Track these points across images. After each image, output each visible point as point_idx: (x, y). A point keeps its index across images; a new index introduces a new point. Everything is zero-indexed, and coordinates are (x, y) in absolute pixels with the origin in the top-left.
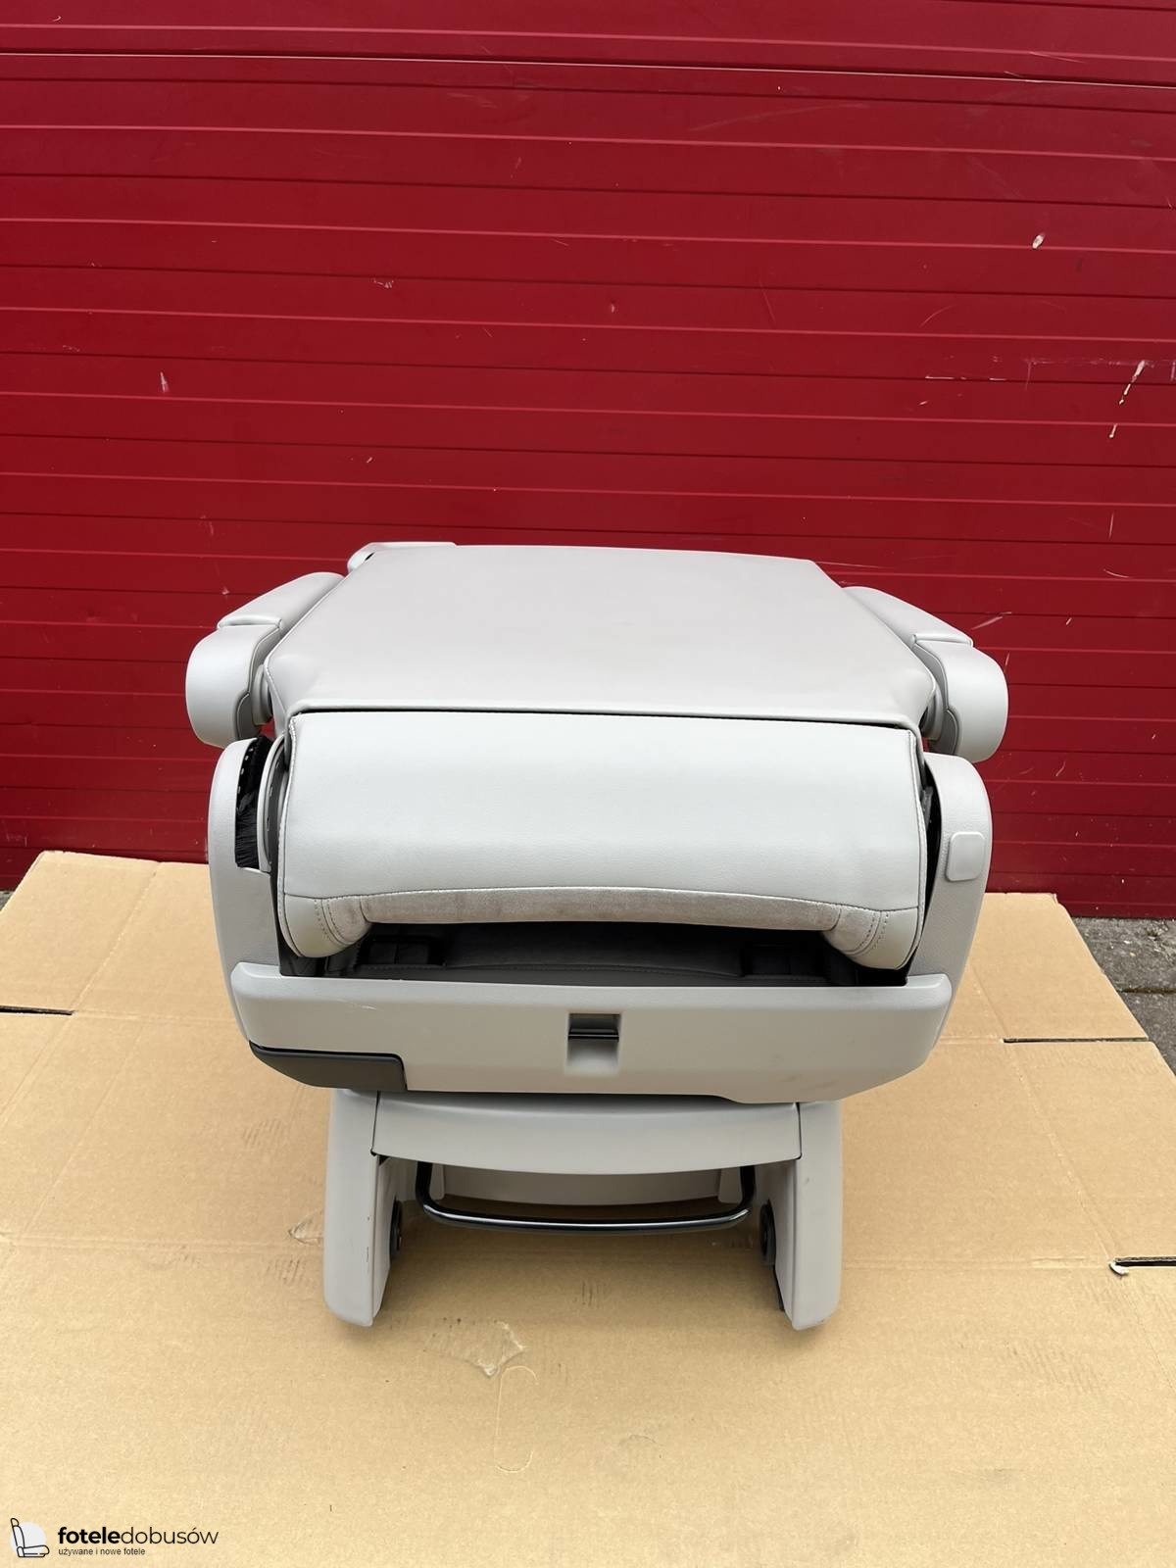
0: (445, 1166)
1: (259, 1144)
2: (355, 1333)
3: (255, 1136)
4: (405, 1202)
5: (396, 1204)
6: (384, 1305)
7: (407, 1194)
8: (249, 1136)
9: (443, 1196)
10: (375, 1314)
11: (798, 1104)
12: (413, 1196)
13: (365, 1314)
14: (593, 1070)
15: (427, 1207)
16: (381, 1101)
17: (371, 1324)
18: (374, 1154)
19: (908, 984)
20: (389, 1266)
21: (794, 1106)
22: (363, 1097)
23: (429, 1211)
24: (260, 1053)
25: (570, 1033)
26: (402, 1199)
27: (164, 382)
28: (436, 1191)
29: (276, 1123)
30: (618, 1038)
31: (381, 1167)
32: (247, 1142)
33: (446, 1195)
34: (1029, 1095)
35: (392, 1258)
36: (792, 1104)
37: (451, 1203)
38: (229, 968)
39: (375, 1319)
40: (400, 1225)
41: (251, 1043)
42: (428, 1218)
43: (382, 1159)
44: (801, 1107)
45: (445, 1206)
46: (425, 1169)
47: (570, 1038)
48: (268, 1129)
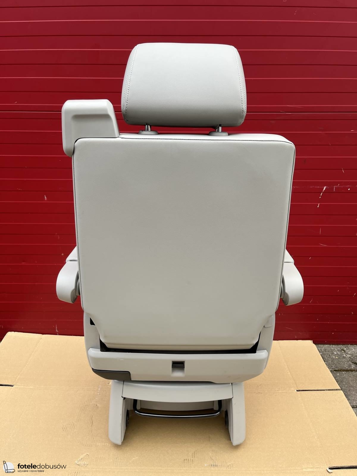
0: (140, 400)
1: (67, 431)
2: (117, 446)
3: (66, 428)
4: (131, 410)
5: (128, 411)
6: (124, 439)
7: (131, 408)
8: (64, 429)
9: (140, 408)
10: (122, 441)
11: (232, 383)
12: (132, 409)
13: (119, 442)
14: (178, 375)
15: (136, 412)
16: (124, 383)
17: (121, 444)
18: (122, 397)
19: (257, 353)
20: (125, 428)
21: (231, 384)
22: (120, 382)
23: (136, 413)
24: (95, 371)
25: (172, 366)
26: (129, 409)
27: (45, 198)
28: (138, 407)
29: (73, 423)
30: (184, 367)
31: (124, 401)
32: (63, 431)
33: (141, 408)
34: (304, 410)
35: (127, 426)
36: (230, 383)
37: (143, 410)
38: (88, 349)
39: (122, 443)
40: (128, 417)
41: (92, 369)
42: (136, 414)
43: (124, 398)
44: (233, 384)
45: (141, 411)
46: (135, 401)
47: (172, 367)
48: (70, 426)
